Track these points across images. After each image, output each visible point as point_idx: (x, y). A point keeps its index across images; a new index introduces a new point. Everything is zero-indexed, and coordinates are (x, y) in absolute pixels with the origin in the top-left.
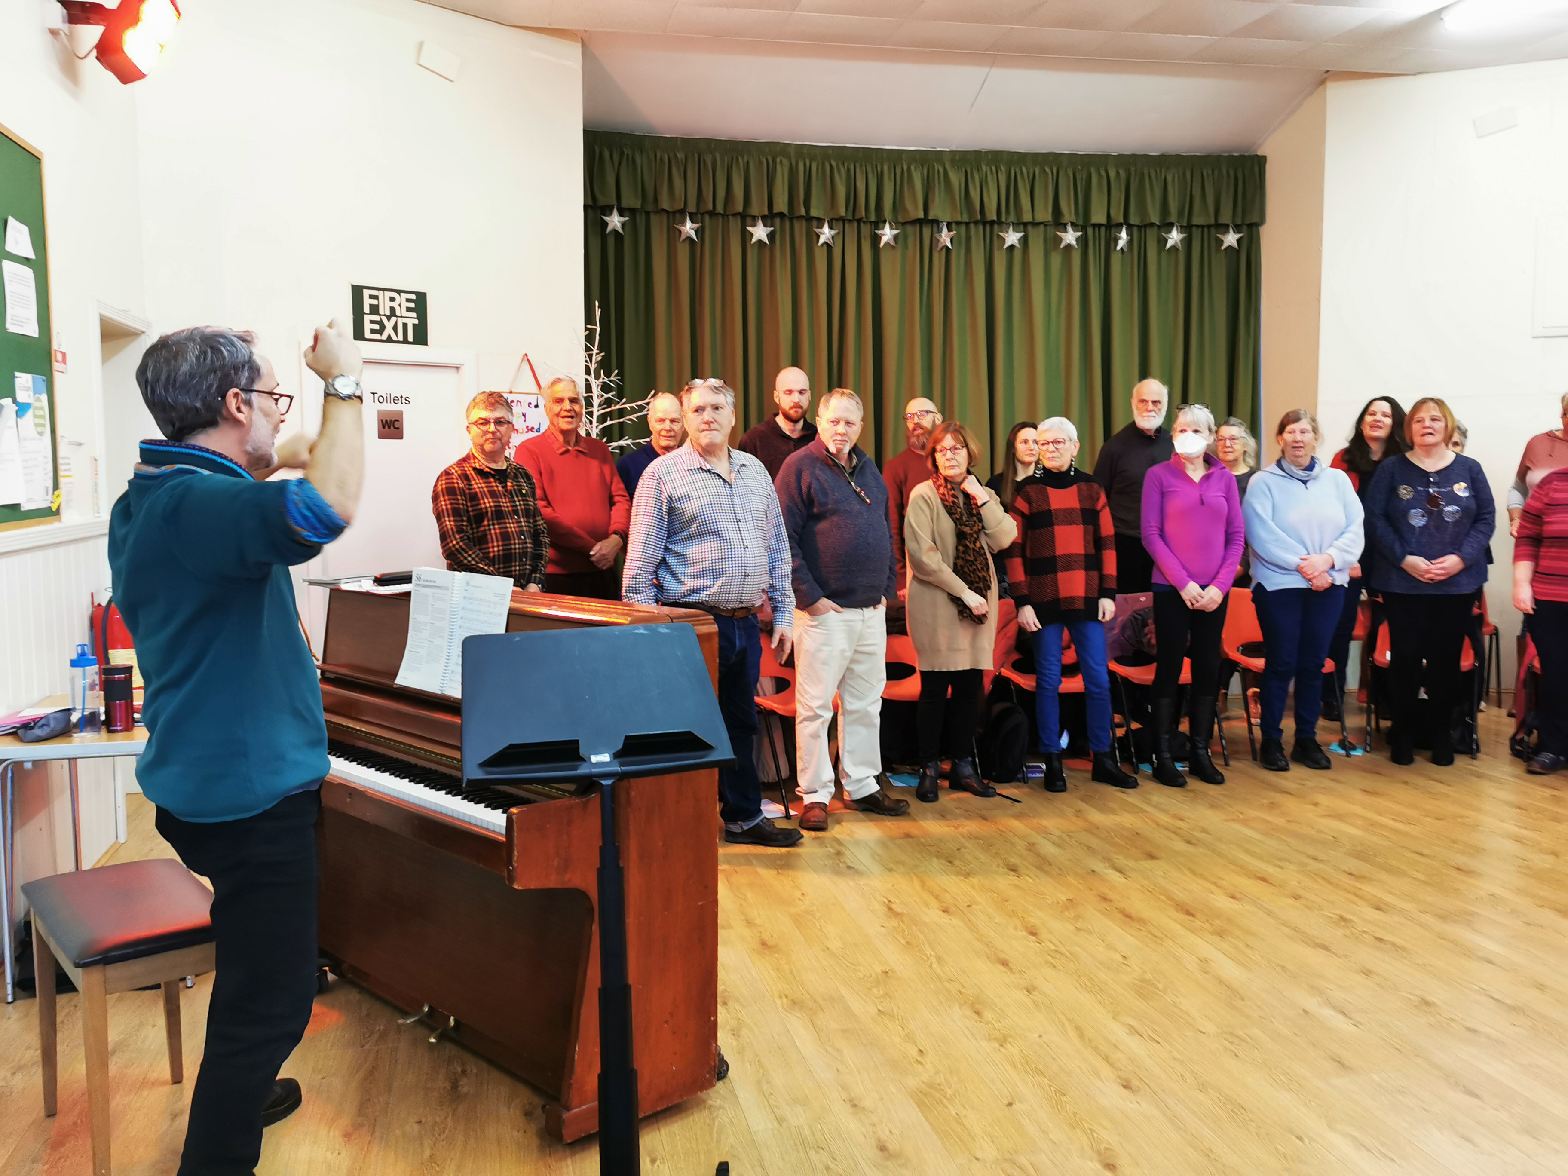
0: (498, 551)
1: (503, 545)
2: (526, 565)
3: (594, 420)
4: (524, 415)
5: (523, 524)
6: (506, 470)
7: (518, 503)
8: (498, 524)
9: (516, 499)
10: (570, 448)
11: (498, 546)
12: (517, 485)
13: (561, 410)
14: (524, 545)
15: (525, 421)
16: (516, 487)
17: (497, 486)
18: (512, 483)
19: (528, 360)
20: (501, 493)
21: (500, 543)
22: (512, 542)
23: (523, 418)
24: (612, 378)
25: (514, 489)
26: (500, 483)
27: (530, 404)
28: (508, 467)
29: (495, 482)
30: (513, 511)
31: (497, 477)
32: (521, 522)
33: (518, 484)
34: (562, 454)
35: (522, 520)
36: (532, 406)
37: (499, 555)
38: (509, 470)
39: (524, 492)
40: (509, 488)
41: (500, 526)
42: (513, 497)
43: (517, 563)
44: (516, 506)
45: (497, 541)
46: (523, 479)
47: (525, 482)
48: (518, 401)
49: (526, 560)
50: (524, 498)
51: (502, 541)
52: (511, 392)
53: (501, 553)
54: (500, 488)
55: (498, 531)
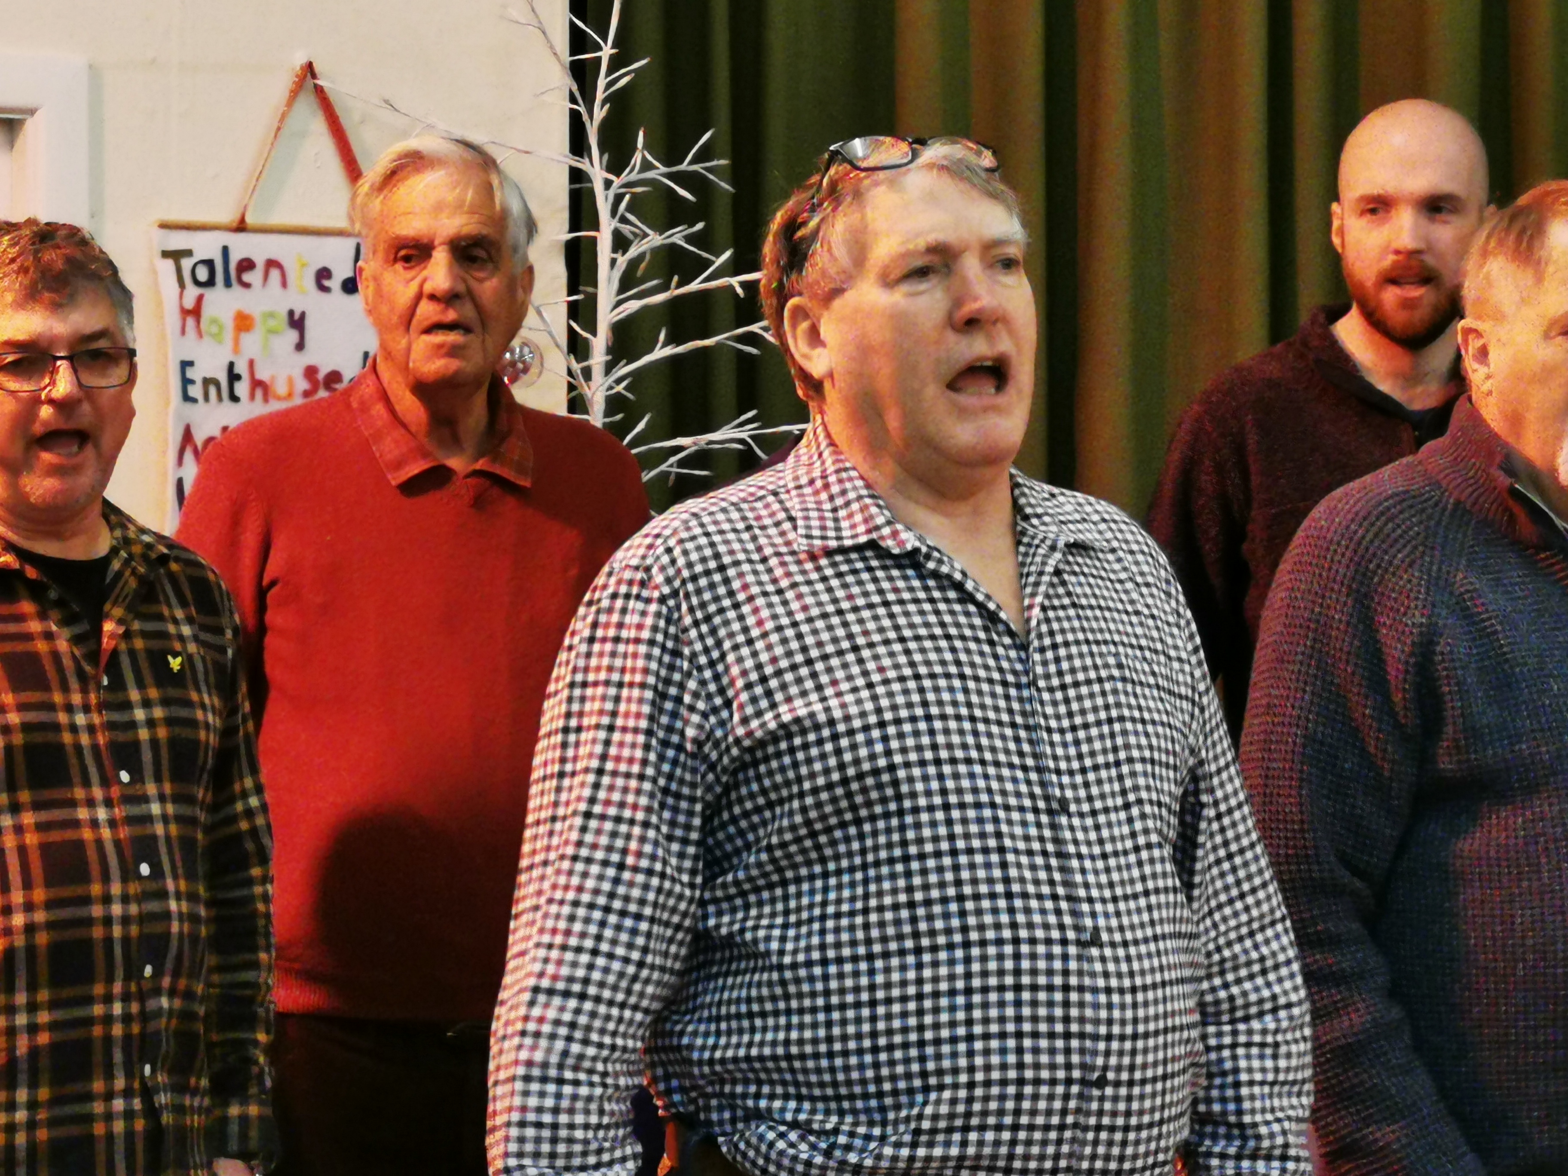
0: (30, 929)
1: (49, 905)
2: (157, 992)
3: (599, 343)
4: (297, 322)
5: (155, 808)
6: (105, 561)
7: (140, 714)
8: (37, 806)
9: (134, 695)
10: (456, 463)
11: (29, 907)
12: (145, 635)
13: (419, 297)
14: (153, 906)
15: (300, 346)
16: (139, 644)
17: (49, 636)
18: (120, 622)
19: (319, 91)
20: (67, 662)
21: (39, 895)
22: (96, 889)
23: (293, 336)
24: (684, 167)
25: (132, 653)
26: (66, 621)
27: (323, 274)
28: (114, 551)
29: (42, 616)
30: (113, 745)
31: (53, 594)
32: (145, 799)
33: (151, 626)
34: (411, 487)
35: (151, 789)
36: (334, 284)
37: (31, 949)
38: (116, 565)
39: (175, 663)
40: (106, 643)
41: (44, 816)
42: (118, 684)
43: (117, 988)
44: (133, 725)
45: (27, 885)
46: (184, 604)
47: (190, 620)
48: (271, 264)
49: (158, 973)
50: (173, 692)
51: (48, 884)
52: (241, 227)
53: (42, 939)
54: (63, 645)
55: (31, 839)
